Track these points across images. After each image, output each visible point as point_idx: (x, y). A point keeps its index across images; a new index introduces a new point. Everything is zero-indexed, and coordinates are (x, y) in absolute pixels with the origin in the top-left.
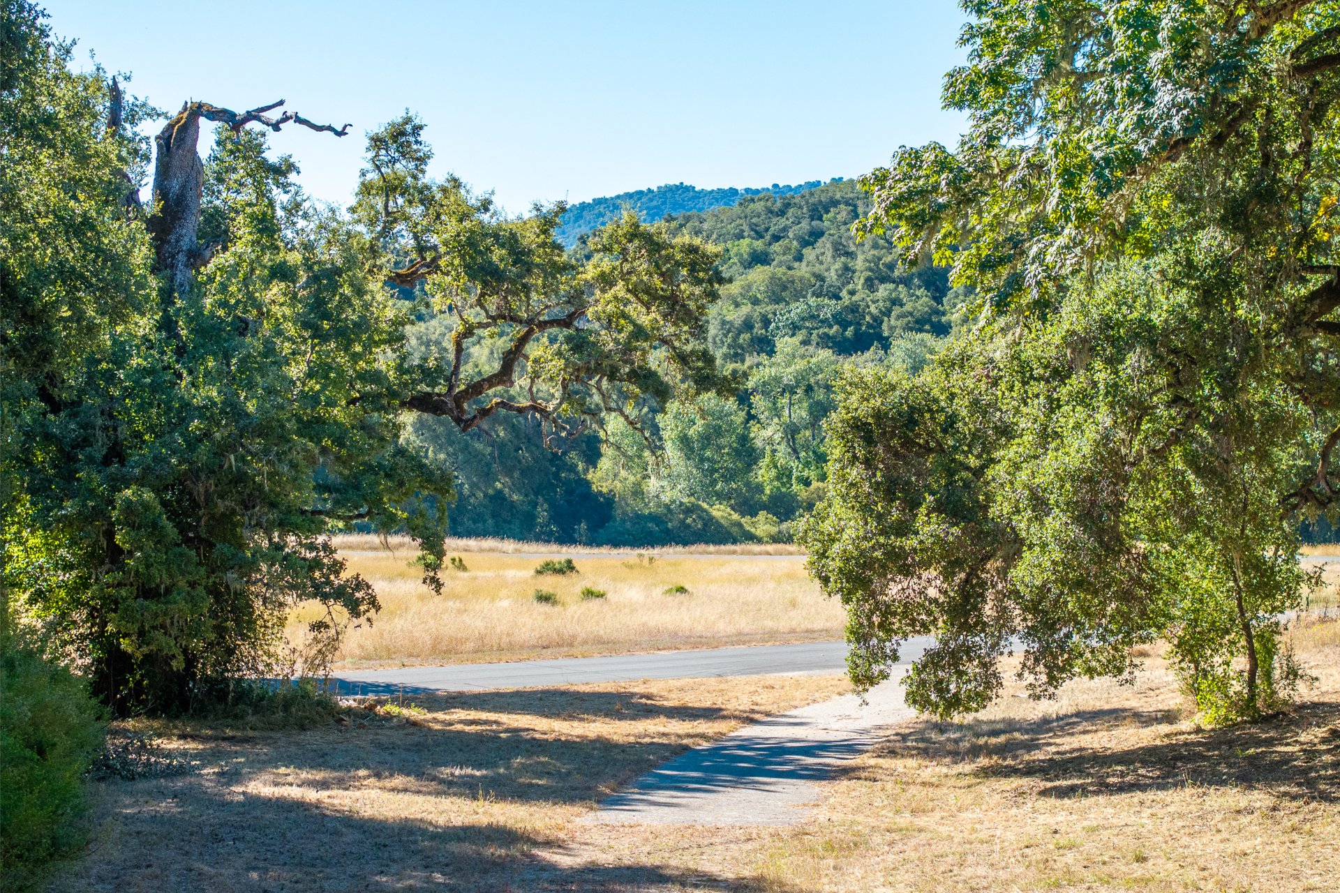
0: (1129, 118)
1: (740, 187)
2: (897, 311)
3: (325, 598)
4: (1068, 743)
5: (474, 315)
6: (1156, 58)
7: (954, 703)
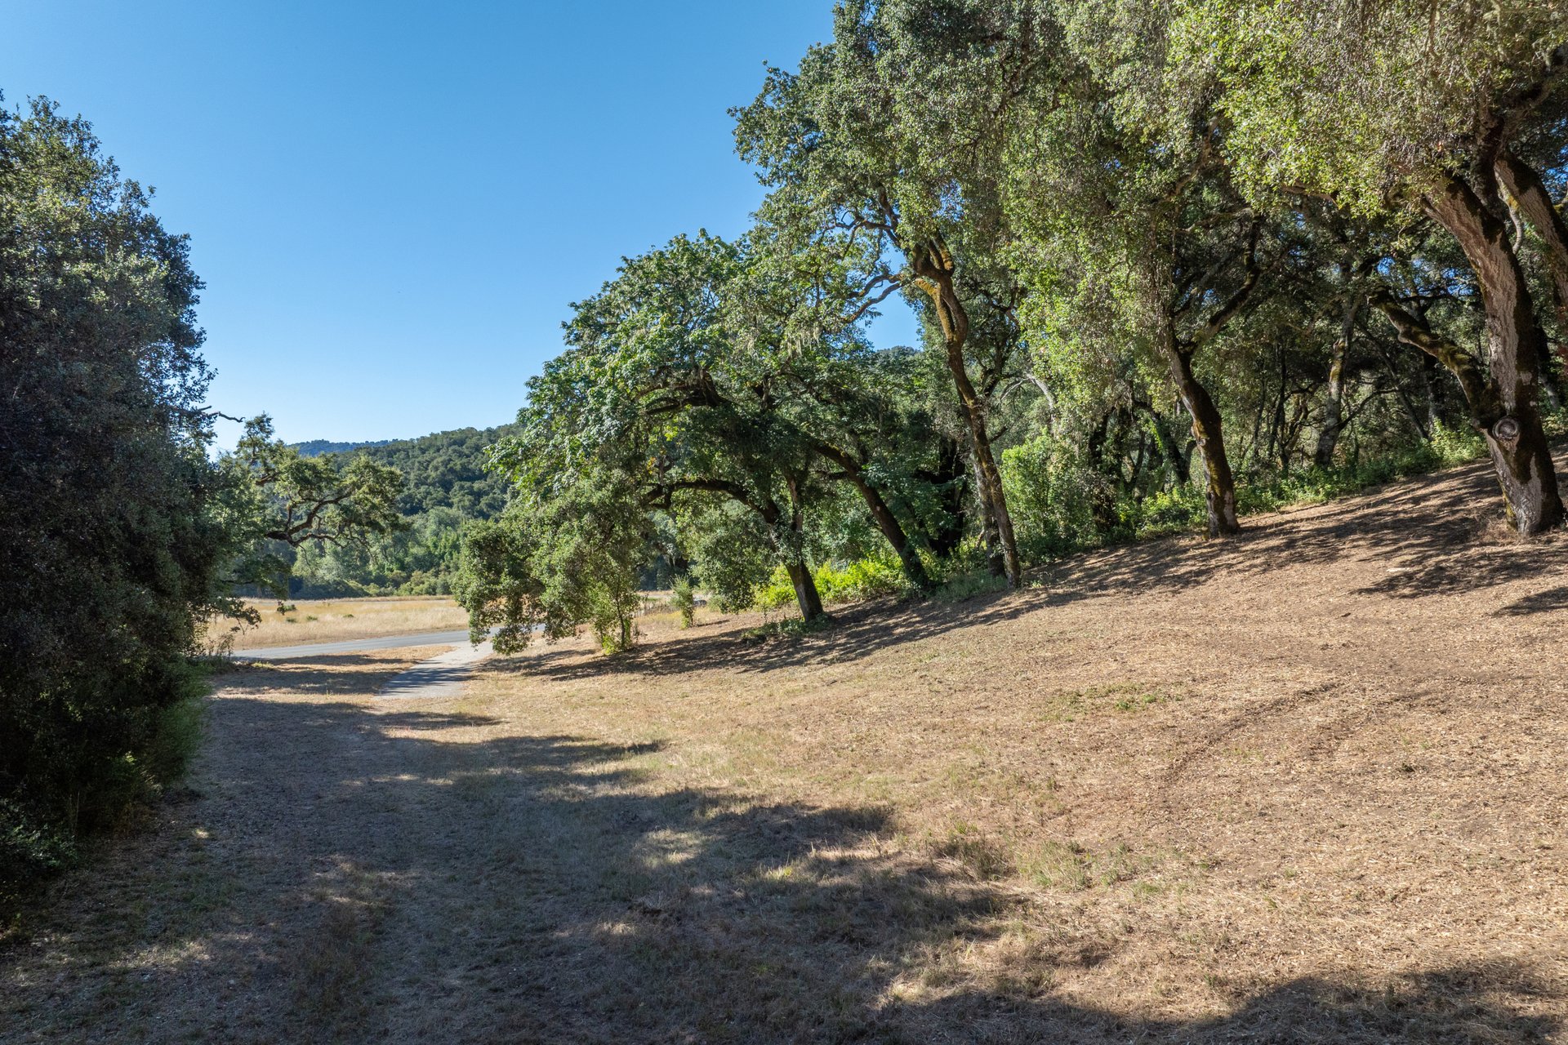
0: (594, 430)
1: (350, 442)
2: (429, 497)
3: (237, 616)
4: (555, 663)
5: (298, 499)
6: (604, 409)
7: (512, 649)
